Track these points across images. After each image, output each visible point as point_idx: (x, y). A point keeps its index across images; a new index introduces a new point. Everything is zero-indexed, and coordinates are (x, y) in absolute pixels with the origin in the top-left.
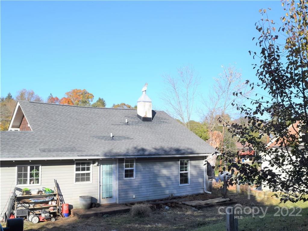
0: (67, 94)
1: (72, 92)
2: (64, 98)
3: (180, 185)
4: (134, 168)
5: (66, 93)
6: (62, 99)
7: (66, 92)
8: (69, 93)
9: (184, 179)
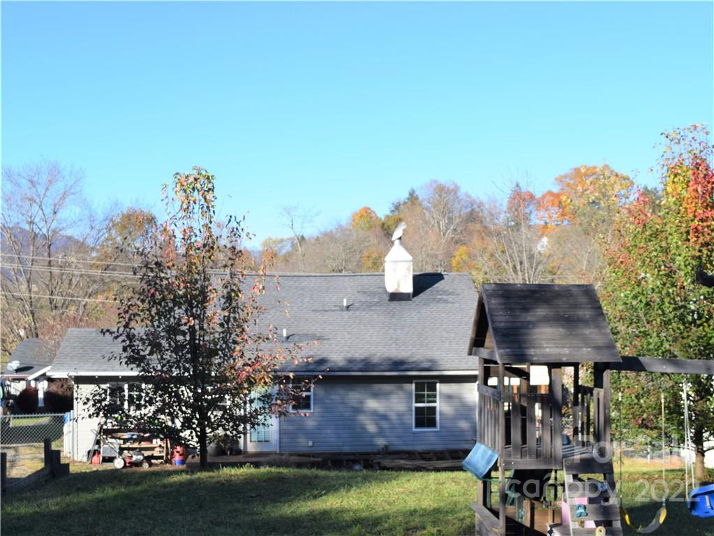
0: (560, 180)
1: (571, 174)
2: (550, 193)
3: (415, 430)
4: (311, 394)
5: (556, 179)
6: (544, 197)
7: (557, 176)
8: (566, 176)
9: (426, 418)
